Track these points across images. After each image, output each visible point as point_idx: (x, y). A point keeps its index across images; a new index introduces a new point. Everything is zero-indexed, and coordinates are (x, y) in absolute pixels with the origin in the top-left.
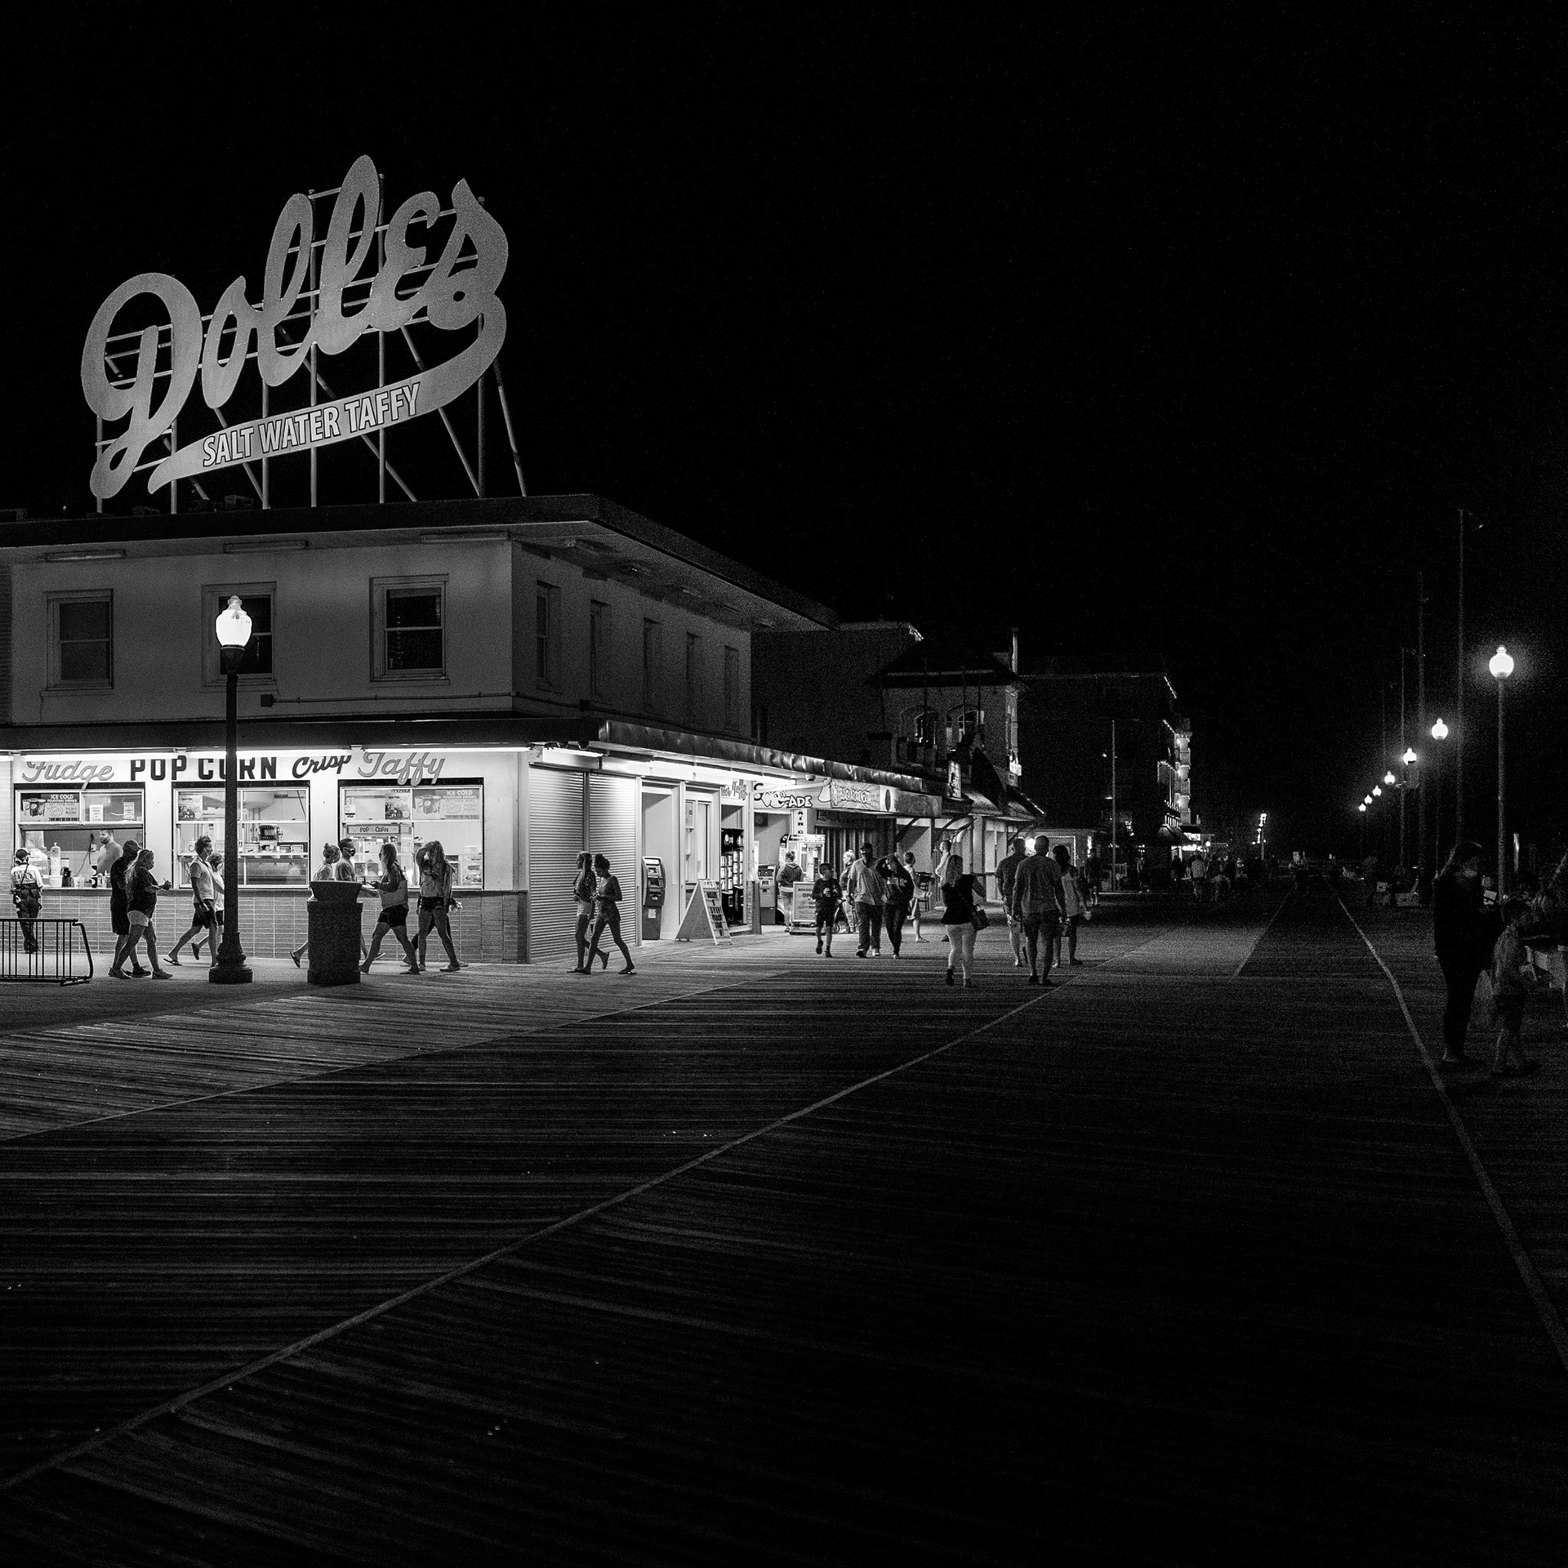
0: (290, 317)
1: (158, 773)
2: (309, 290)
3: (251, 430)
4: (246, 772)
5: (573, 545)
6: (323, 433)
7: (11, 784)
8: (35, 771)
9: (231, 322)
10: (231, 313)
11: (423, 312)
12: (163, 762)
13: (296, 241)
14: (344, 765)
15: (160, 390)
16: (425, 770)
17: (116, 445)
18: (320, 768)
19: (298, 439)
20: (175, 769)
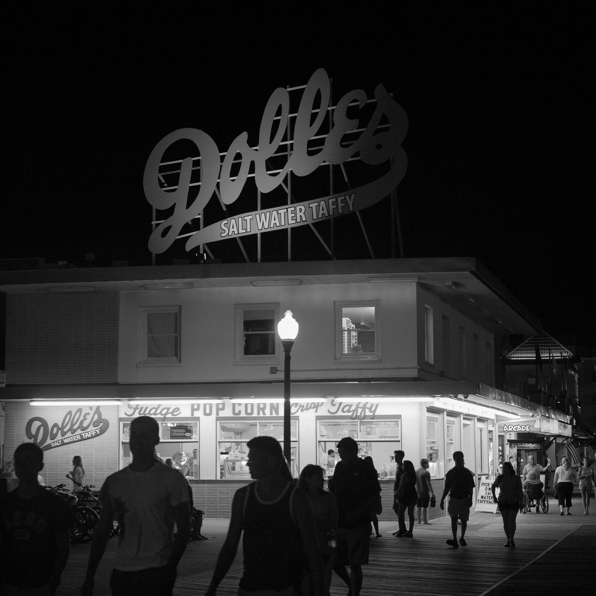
0: (275, 155)
1: (208, 411)
2: (287, 140)
3: (251, 217)
4: (261, 412)
5: (450, 285)
6: (296, 220)
7: (118, 418)
8: (132, 410)
9: (238, 156)
10: (238, 151)
11: (357, 155)
12: (211, 405)
13: (279, 113)
14: (319, 408)
15: (193, 193)
16: (367, 410)
17: (164, 223)
18: (305, 409)
19: (280, 222)
20: (218, 410)
